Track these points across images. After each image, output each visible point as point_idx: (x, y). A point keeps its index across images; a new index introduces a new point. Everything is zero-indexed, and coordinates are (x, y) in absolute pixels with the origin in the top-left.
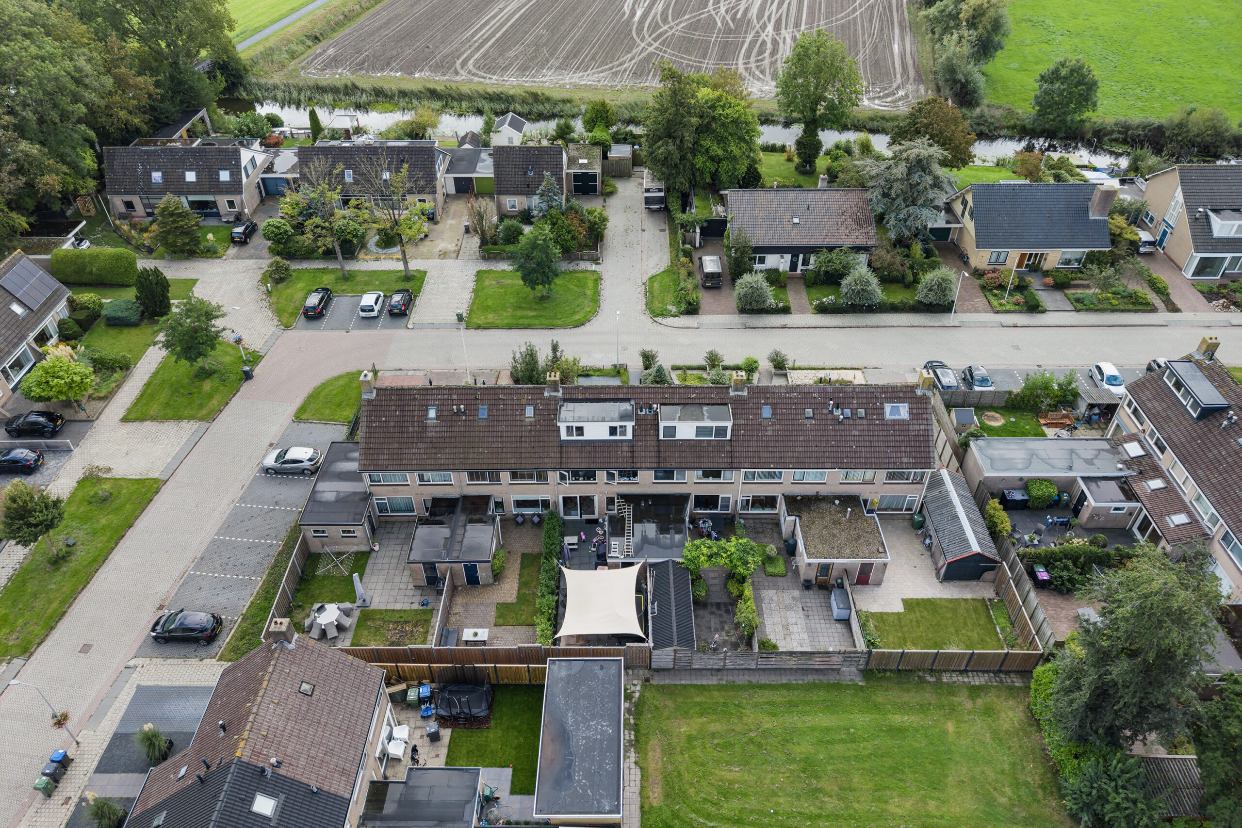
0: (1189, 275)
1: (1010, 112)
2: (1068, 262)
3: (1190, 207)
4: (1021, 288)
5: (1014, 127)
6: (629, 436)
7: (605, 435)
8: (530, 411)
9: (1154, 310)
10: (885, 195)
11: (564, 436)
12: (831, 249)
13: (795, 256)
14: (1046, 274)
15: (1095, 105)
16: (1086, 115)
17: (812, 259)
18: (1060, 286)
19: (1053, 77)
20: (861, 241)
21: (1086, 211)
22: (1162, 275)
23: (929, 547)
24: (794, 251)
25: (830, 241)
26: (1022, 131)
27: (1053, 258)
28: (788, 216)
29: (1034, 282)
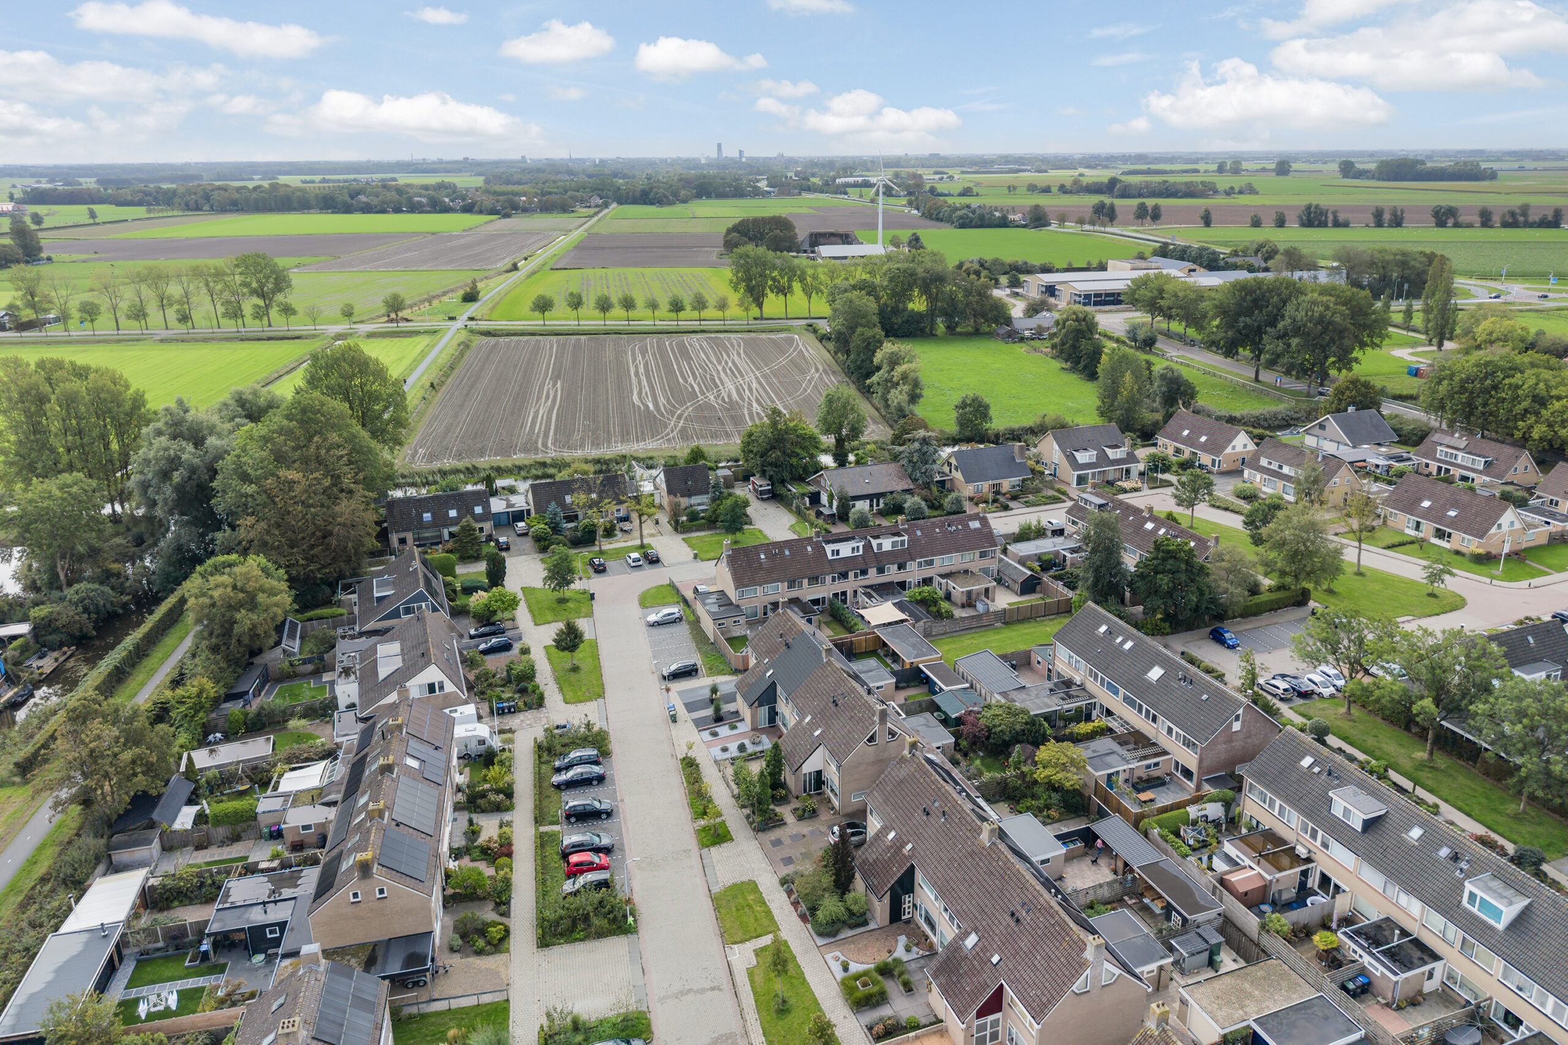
0: (1074, 485)
1: (942, 431)
2: (1014, 487)
3: (1063, 451)
4: (995, 501)
5: (948, 439)
6: (861, 552)
7: (850, 554)
8: (809, 549)
9: (1064, 501)
10: (910, 461)
11: (830, 557)
12: (892, 493)
13: (872, 501)
14: (1004, 494)
15: (991, 419)
16: (988, 426)
17: (881, 501)
18: (1014, 498)
19: (963, 405)
20: (906, 487)
21: (1013, 458)
22: (1063, 487)
23: (1008, 587)
24: (870, 497)
25: (890, 489)
26: (954, 441)
27: (1006, 485)
28: (861, 480)
29: (1001, 499)
